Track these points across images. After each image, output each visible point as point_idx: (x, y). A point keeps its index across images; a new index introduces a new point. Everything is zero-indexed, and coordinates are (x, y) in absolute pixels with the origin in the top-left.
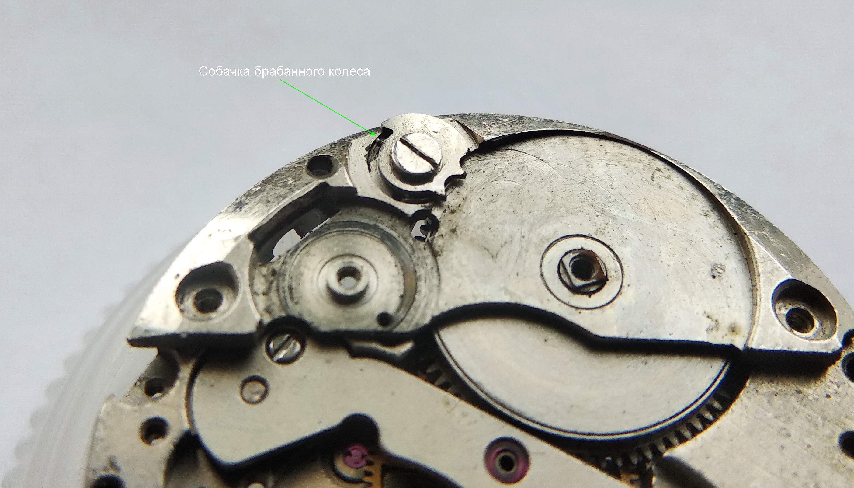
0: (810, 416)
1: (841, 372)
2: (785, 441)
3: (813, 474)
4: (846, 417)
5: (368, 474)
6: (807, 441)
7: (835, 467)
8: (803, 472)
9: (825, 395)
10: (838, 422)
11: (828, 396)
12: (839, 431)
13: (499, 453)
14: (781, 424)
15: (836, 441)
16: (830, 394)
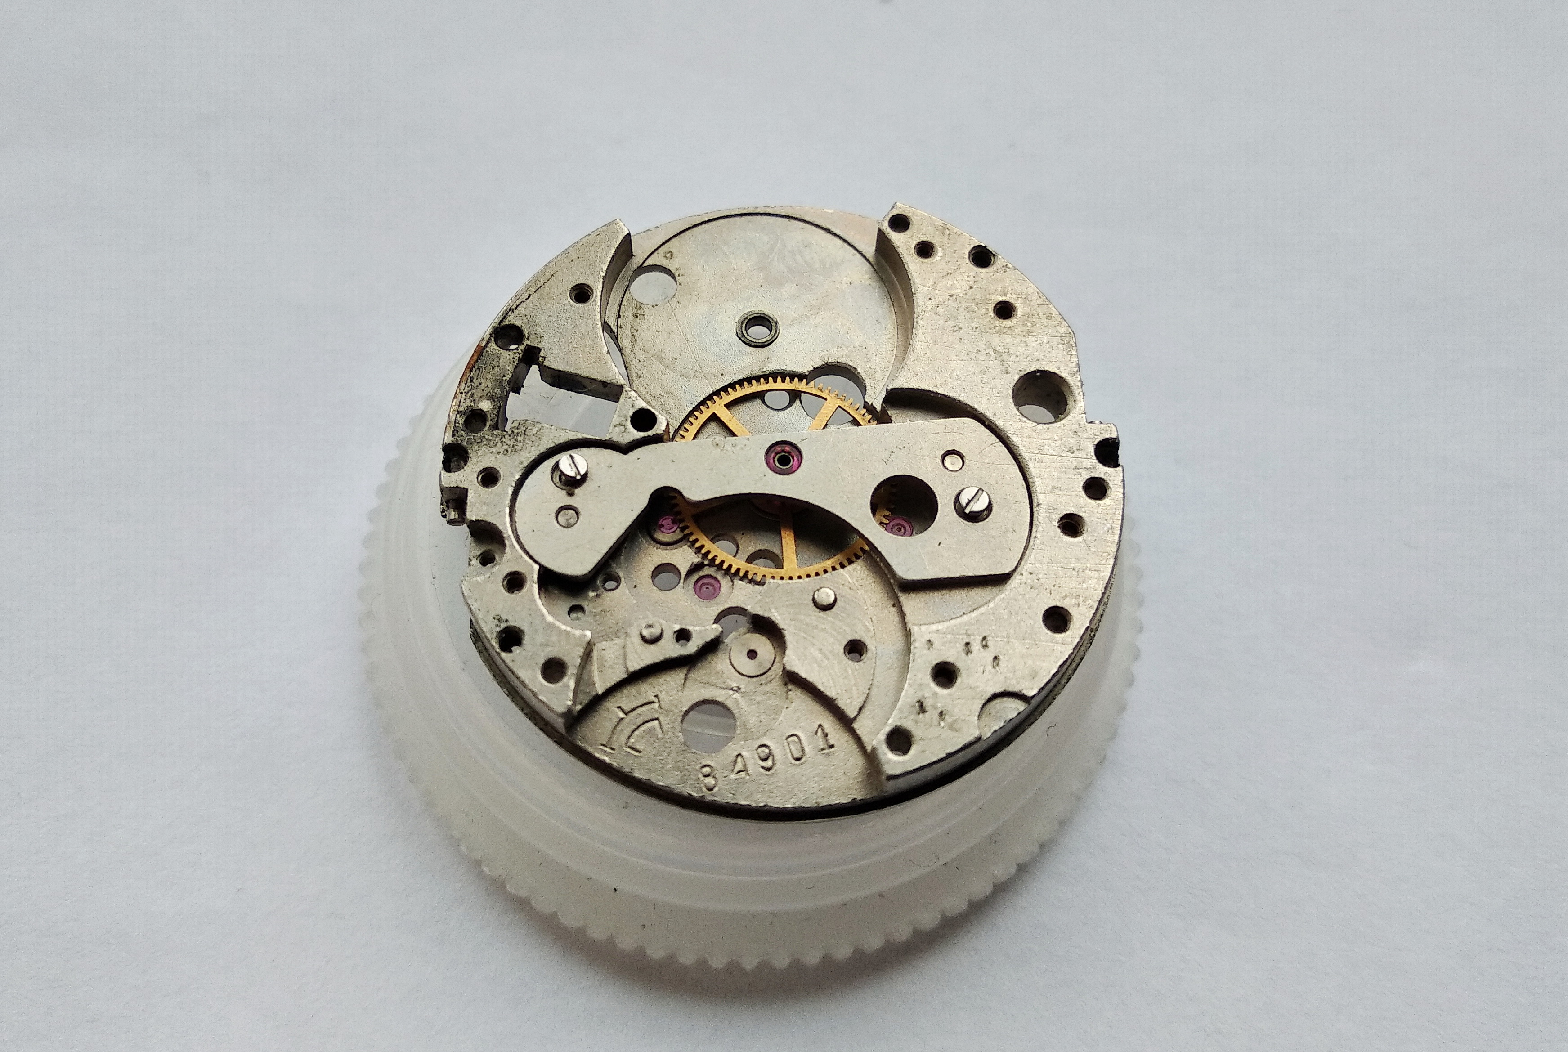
0: (967, 308)
1: (971, 266)
2: (961, 334)
3: (989, 345)
4: (990, 294)
5: (686, 527)
6: (974, 325)
7: (999, 332)
8: (982, 346)
9: (969, 288)
10: (986, 301)
11: (971, 287)
12: (991, 307)
13: (774, 458)
14: (952, 324)
15: (992, 314)
16: (972, 286)
